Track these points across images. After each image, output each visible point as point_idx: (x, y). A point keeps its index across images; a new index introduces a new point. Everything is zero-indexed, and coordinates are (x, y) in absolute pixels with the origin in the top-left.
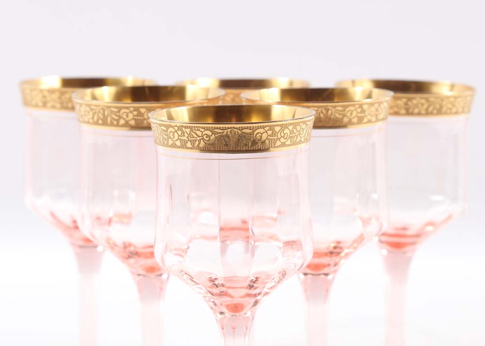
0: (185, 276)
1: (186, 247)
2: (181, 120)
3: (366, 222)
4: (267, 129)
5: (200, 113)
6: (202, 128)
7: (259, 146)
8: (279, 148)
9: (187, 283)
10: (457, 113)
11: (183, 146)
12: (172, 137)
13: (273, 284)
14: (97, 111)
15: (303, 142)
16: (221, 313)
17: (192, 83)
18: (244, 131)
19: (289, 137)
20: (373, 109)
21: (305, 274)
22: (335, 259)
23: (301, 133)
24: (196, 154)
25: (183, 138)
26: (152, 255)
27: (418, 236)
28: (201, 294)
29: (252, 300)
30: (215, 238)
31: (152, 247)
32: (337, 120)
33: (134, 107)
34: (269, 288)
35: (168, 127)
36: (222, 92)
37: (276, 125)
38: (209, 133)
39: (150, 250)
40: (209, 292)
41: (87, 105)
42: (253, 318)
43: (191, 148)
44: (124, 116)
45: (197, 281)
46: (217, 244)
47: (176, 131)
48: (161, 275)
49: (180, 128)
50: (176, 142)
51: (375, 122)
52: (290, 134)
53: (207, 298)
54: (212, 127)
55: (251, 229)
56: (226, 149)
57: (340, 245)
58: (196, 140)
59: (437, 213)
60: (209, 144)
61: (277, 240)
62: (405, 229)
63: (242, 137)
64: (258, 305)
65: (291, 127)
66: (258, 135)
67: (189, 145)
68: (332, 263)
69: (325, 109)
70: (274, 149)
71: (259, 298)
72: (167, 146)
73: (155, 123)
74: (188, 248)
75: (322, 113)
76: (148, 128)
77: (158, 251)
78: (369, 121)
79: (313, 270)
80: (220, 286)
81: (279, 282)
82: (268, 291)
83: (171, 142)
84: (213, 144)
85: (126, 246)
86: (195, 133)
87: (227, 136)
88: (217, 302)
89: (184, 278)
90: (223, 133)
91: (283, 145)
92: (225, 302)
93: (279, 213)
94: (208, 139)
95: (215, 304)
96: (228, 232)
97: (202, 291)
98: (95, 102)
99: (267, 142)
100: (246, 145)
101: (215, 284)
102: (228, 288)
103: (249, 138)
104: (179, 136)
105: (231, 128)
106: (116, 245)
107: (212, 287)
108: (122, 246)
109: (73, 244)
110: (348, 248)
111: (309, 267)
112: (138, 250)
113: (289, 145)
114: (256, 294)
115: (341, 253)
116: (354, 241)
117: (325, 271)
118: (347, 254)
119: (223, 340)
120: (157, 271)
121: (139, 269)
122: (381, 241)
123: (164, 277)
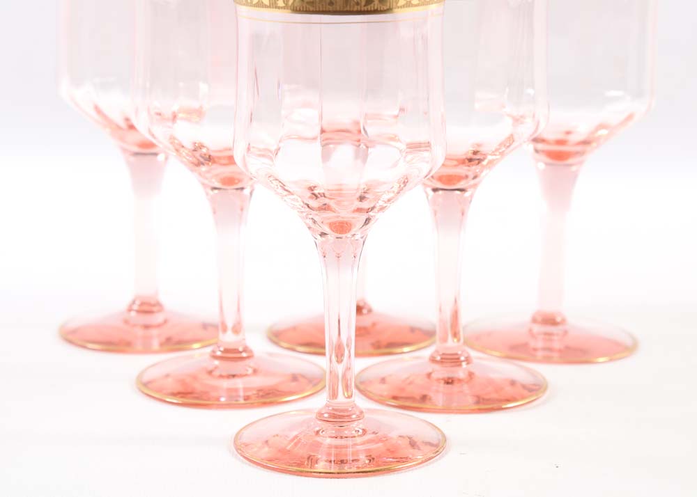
0: (275, 183)
1: (276, 148)
3: (517, 120)
7: (377, 6)
8: (403, 9)
9: (278, 194)
11: (273, 4)
13: (391, 195)
15: (435, 3)
16: (323, 234)
21: (435, 190)
22: (475, 168)
24: (290, 15)
26: (231, 160)
27: (586, 142)
28: (297, 208)
29: (363, 217)
30: (315, 139)
31: (230, 149)
34: (386, 200)
39: (228, 153)
40: (307, 204)
42: (364, 242)
43: (284, 8)
45: (290, 190)
46: (317, 147)
48: (242, 189)
50: (263, 0)
53: (305, 214)
55: (364, 129)
56: (331, 9)
57: (482, 149)
59: (612, 113)
61: (399, 141)
64: (371, 223)
67: (280, 3)
68: (471, 175)
70: (396, 9)
71: (371, 214)
72: (251, 4)
74: (279, 149)
77: (239, 154)
79: (444, 183)
80: (321, 196)
81: (398, 193)
82: (385, 205)
83: (256, 1)
85: (198, 147)
88: (316, 218)
89: (273, 186)
91: (409, 4)
92: (328, 219)
93: (401, 109)
95: (315, 222)
96: (330, 136)
97: (297, 204)
100: (358, 4)
101: (313, 194)
102: (331, 199)
106: (183, 147)
107: (311, 198)
108: (190, 147)
109: (124, 150)
110: (493, 154)
111: (440, 179)
112: (212, 154)
113: (416, 6)
114: (369, 209)
115: (483, 160)
116: (500, 145)
117: (461, 185)
118: (491, 162)
119: (324, 271)
120: (237, 183)
121: (214, 180)
122: (537, 151)
123: (247, 192)
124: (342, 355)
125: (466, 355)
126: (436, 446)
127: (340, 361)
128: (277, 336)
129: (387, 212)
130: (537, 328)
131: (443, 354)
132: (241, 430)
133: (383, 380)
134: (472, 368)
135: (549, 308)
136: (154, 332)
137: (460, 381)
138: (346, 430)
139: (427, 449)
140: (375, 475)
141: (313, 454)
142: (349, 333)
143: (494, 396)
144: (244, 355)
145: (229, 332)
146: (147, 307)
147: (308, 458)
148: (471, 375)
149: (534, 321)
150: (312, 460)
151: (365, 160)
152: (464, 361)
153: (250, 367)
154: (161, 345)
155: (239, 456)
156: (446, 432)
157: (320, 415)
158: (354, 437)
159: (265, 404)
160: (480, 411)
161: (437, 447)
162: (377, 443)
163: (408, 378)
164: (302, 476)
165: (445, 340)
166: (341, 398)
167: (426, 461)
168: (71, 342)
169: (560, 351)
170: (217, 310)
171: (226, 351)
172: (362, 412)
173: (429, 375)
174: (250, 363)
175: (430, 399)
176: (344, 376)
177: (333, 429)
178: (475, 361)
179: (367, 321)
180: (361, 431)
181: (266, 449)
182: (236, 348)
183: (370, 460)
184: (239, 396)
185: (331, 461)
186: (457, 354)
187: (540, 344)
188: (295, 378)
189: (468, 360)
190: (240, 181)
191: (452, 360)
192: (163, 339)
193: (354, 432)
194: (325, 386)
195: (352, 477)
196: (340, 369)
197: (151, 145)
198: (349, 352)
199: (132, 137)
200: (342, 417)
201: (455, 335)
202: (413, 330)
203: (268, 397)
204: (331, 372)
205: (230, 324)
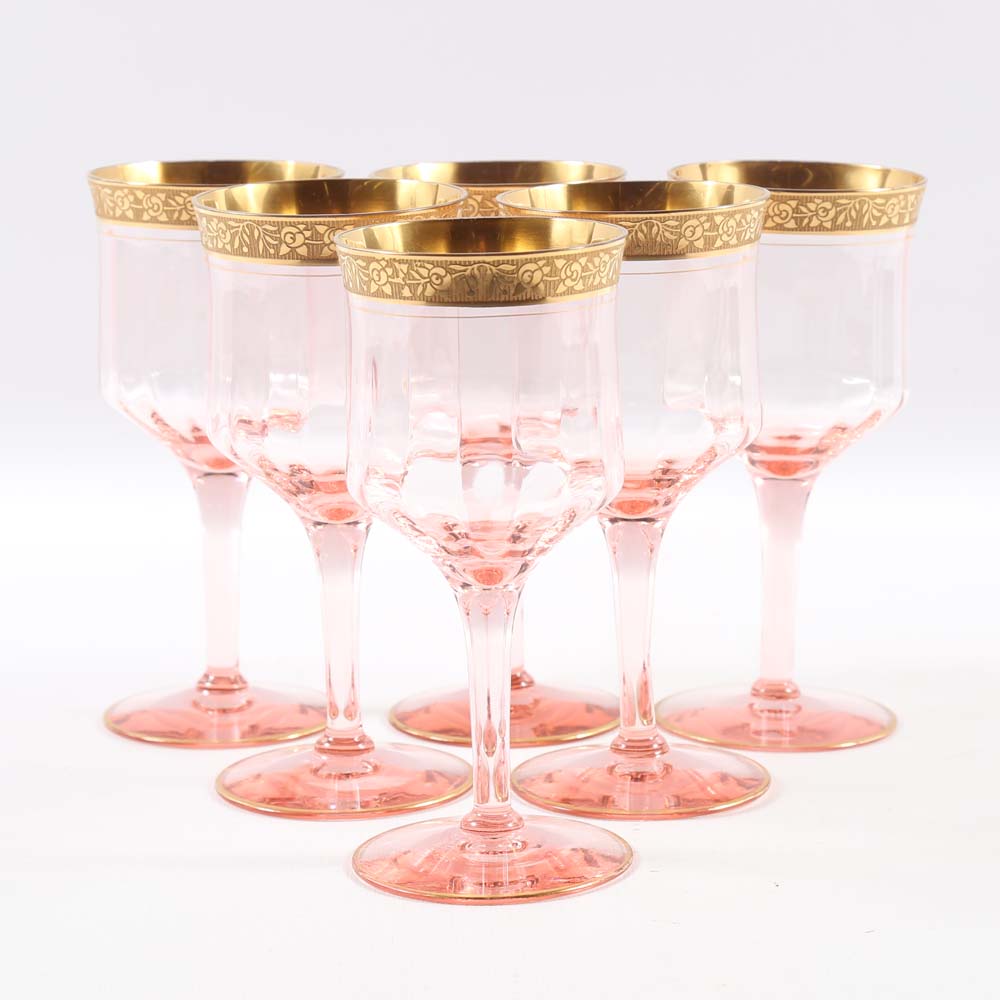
0: (402, 520)
1: (402, 471)
2: (391, 247)
3: (719, 424)
4: (541, 263)
5: (423, 234)
6: (428, 262)
7: (529, 293)
8: (563, 297)
9: (405, 534)
10: (889, 225)
11: (397, 294)
12: (376, 278)
13: (554, 533)
14: (241, 229)
15: (605, 286)
16: (465, 585)
17: (406, 176)
18: (501, 267)
19: (581, 277)
20: (732, 222)
21: (614, 520)
22: (667, 492)
23: (602, 269)
24: (421, 308)
25: (396, 280)
26: (342, 486)
27: (816, 451)
28: (430, 552)
29: (518, 562)
30: (451, 456)
31: (342, 473)
32: (668, 244)
33: (306, 224)
34: (548, 540)
35: (370, 260)
36: (462, 192)
37: (557, 257)
38: (442, 272)
39: (339, 478)
40: (443, 548)
41: (220, 219)
42: (519, 595)
43: (411, 298)
44: (288, 239)
45: (421, 529)
46: (456, 466)
47: (383, 269)
48: (356, 523)
49: (390, 263)
50: (384, 288)
51: (736, 246)
52: (583, 271)
53: (441, 560)
54: (446, 261)
55: (516, 440)
56: (471, 300)
57: (673, 467)
58: (419, 284)
59: (851, 411)
60: (441, 291)
61: (562, 458)
62: (795, 438)
63: (496, 280)
64: (528, 570)
65: (583, 261)
66: (526, 275)
67: (406, 292)
68: (661, 499)
69: (646, 224)
70: (554, 298)
71: (529, 558)
72: (369, 294)
73: (347, 254)
74: (406, 473)
75: (642, 231)
76: (332, 260)
77: (353, 481)
78: (726, 245)
79: (625, 511)
80: (463, 537)
81: (563, 530)
82: (546, 546)
83: (374, 288)
84: (448, 291)
85: (296, 470)
86: (417, 272)
87: (473, 276)
88: (456, 566)
89: (400, 524)
90: (465, 271)
91: (571, 291)
92: (471, 565)
93: (565, 411)
94: (438, 282)
95: (454, 570)
96: (474, 447)
97: (431, 547)
98: (234, 215)
99: (542, 286)
100: (505, 292)
101: (453, 535)
102: (477, 540)
103: (510, 280)
104: (388, 277)
105: (479, 262)
106: (276, 470)
107: (448, 539)
108: (287, 470)
109: (191, 470)
110: (689, 471)
111: (620, 506)
112: (315, 479)
113: (580, 292)
114: (524, 552)
115: (677, 480)
116: (698, 460)
117: (649, 513)
118: (686, 483)
119: (468, 633)
120: (348, 517)
121: (316, 513)
122: (753, 462)
123: (362, 527)
124: (494, 745)
125: (660, 742)
126: (620, 861)
127: (490, 754)
128: (402, 721)
129: (549, 554)
130: (760, 704)
131: (629, 741)
132: (360, 847)
133: (549, 778)
134: (667, 758)
135: (776, 675)
136: (234, 718)
137: (653, 775)
138: (501, 842)
139: (608, 866)
140: (539, 901)
141: (457, 875)
142: (502, 715)
143: (700, 795)
144: (361, 746)
145: (341, 717)
146: (224, 684)
147: (451, 881)
148: (667, 768)
149: (756, 693)
150: (455, 883)
151: (519, 484)
152: (657, 750)
153: (369, 763)
154: (243, 735)
155: (360, 879)
156: (632, 843)
157: (465, 825)
158: (511, 852)
159: (390, 812)
160: (681, 816)
161: (620, 863)
162: (541, 859)
163: (582, 775)
164: (443, 903)
165: (632, 722)
166: (493, 801)
167: (606, 881)
168: (121, 734)
169: (791, 734)
170: (323, 687)
171: (337, 741)
172: (520, 819)
173: (611, 769)
174: (370, 757)
175: (613, 802)
176: (497, 772)
177: (482, 843)
178: (672, 748)
179: (526, 697)
180: (520, 844)
181: (395, 870)
182: (351, 737)
183: (533, 882)
184: (355, 802)
185: (481, 884)
186: (648, 740)
187: (764, 726)
188: (429, 777)
189: (663, 748)
190: (352, 513)
191: (641, 748)
192: (246, 727)
193: (510, 846)
194: (472, 786)
195: (509, 903)
196: (491, 763)
197: (228, 463)
198: (503, 741)
199: (201, 452)
200: (495, 825)
201: (645, 714)
202: (589, 709)
203: (394, 802)
204: (479, 768)
205: (341, 705)
